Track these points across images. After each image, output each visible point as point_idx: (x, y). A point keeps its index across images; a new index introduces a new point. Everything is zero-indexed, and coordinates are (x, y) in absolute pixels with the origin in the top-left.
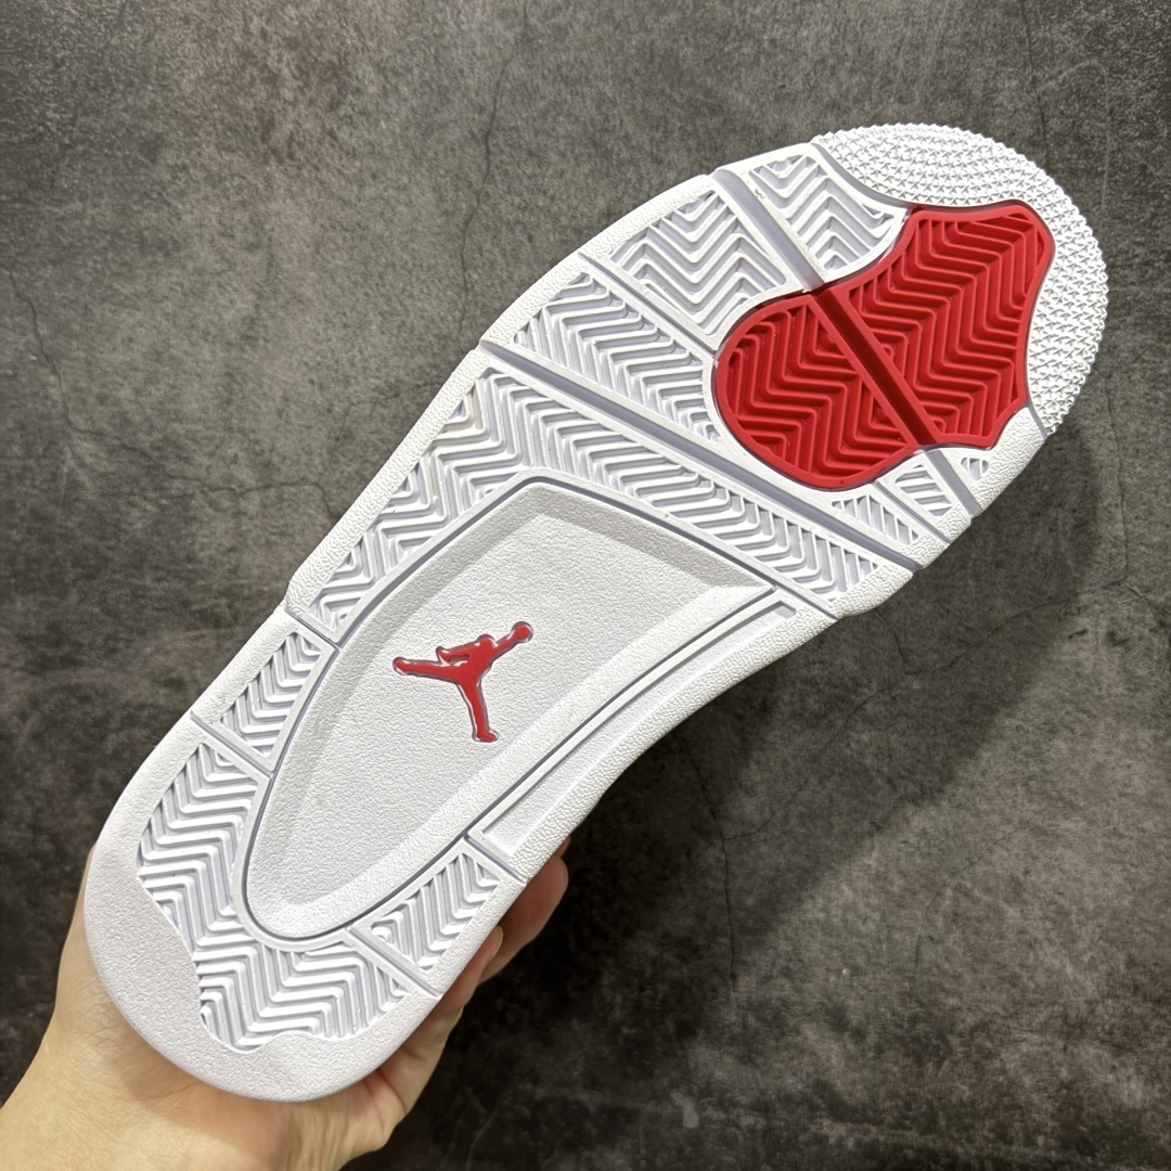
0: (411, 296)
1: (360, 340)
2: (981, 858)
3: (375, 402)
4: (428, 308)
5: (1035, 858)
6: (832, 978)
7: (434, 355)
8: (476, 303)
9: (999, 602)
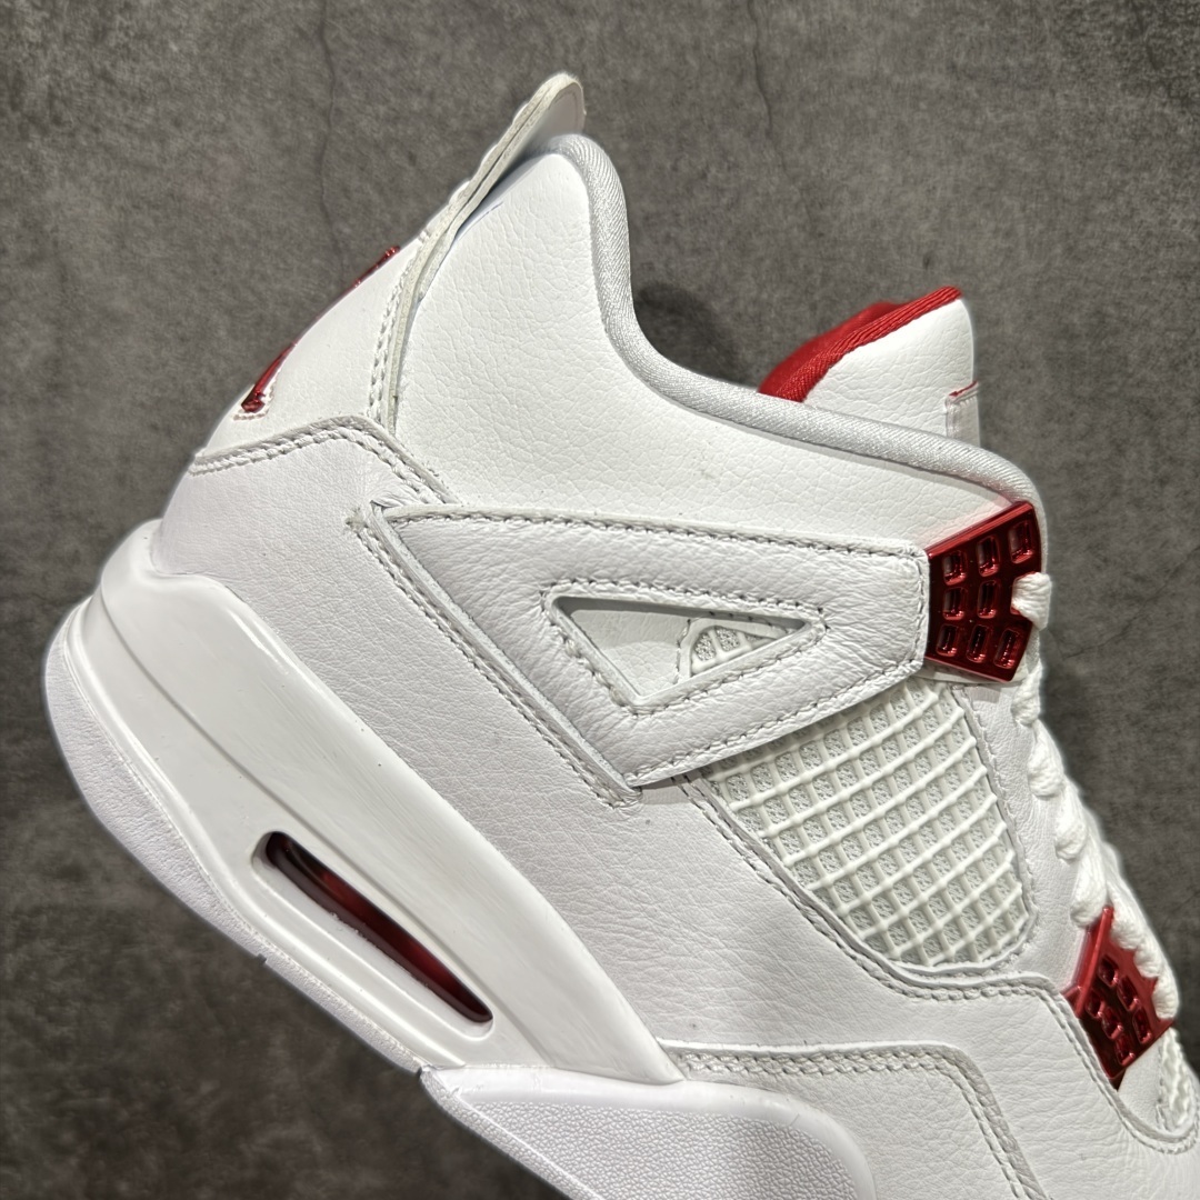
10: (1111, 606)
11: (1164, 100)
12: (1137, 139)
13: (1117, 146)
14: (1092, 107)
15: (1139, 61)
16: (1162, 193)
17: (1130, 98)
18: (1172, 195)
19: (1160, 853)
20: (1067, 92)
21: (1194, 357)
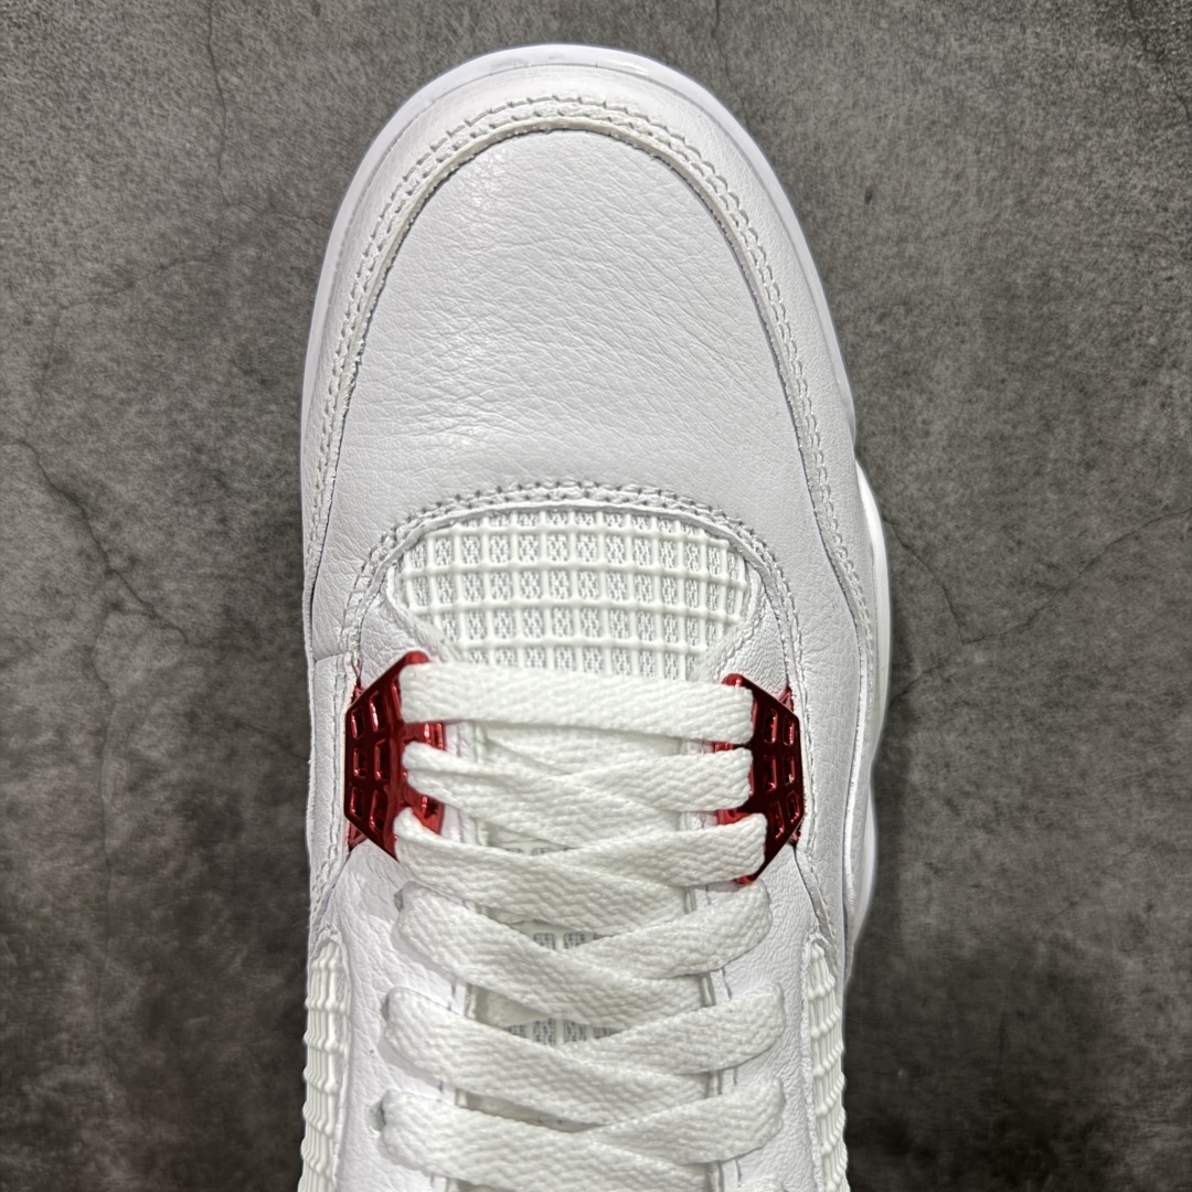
0: (135, 123)
1: (62, 202)
2: (1085, 895)
3: (97, 299)
4: (164, 138)
5: (1161, 886)
6: (884, 1085)
7: (183, 213)
8: (241, 123)
9: (1094, 521)
10: (1019, 593)
11: (1139, 53)
12: (1105, 92)
13: (1084, 96)
14: (1062, 50)
15: (1119, 6)
16: (1125, 154)
17: (1106, 46)
18: (1135, 157)
19: (1040, 860)
20: (1038, 30)
21: (1138, 336)
